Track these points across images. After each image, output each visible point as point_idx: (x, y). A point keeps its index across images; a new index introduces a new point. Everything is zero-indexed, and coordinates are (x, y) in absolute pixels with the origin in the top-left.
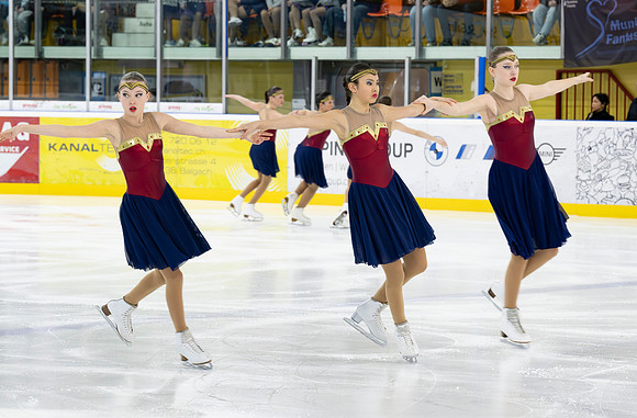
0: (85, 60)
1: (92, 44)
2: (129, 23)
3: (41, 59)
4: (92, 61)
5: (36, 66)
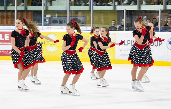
0: (41, 11)
1: (44, 5)
4: (45, 11)
5: (25, 14)
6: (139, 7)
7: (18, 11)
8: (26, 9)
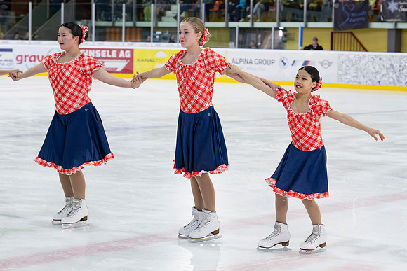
0: (151, 27)
1: (153, 21)
2: (168, 13)
3: (135, 27)
5: (133, 30)
6: (253, 24)
7: (126, 27)
8: (135, 24)
